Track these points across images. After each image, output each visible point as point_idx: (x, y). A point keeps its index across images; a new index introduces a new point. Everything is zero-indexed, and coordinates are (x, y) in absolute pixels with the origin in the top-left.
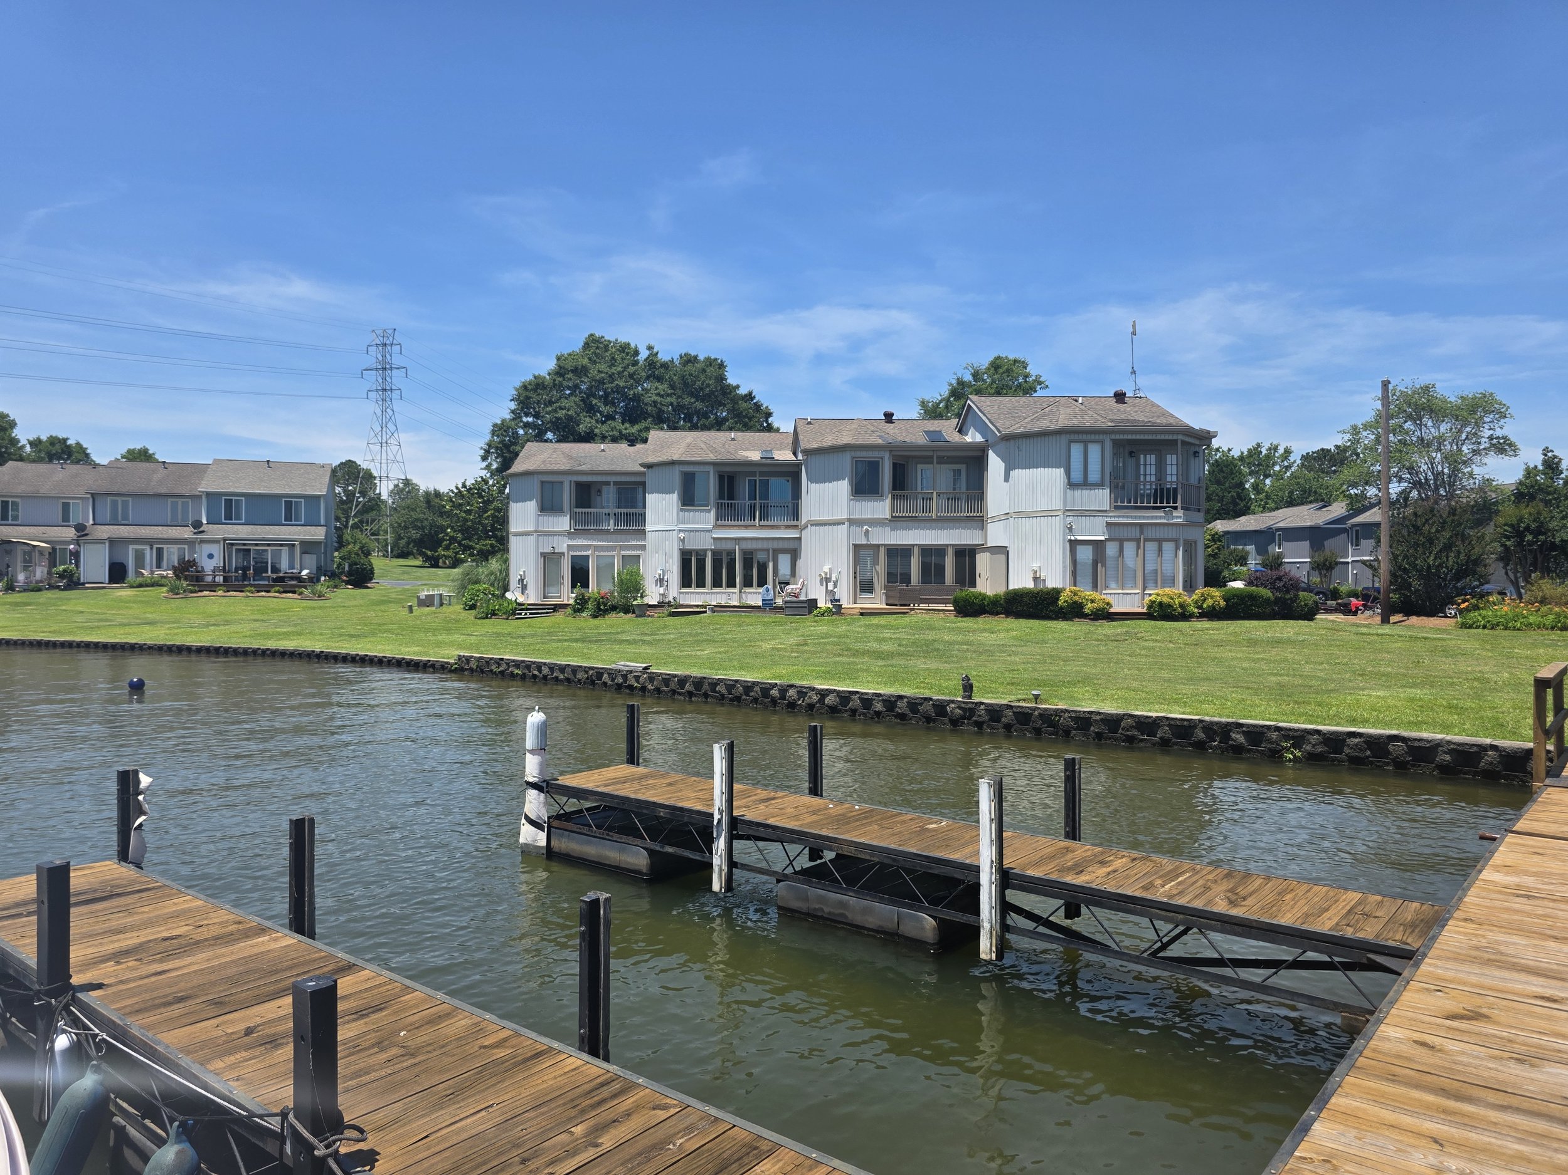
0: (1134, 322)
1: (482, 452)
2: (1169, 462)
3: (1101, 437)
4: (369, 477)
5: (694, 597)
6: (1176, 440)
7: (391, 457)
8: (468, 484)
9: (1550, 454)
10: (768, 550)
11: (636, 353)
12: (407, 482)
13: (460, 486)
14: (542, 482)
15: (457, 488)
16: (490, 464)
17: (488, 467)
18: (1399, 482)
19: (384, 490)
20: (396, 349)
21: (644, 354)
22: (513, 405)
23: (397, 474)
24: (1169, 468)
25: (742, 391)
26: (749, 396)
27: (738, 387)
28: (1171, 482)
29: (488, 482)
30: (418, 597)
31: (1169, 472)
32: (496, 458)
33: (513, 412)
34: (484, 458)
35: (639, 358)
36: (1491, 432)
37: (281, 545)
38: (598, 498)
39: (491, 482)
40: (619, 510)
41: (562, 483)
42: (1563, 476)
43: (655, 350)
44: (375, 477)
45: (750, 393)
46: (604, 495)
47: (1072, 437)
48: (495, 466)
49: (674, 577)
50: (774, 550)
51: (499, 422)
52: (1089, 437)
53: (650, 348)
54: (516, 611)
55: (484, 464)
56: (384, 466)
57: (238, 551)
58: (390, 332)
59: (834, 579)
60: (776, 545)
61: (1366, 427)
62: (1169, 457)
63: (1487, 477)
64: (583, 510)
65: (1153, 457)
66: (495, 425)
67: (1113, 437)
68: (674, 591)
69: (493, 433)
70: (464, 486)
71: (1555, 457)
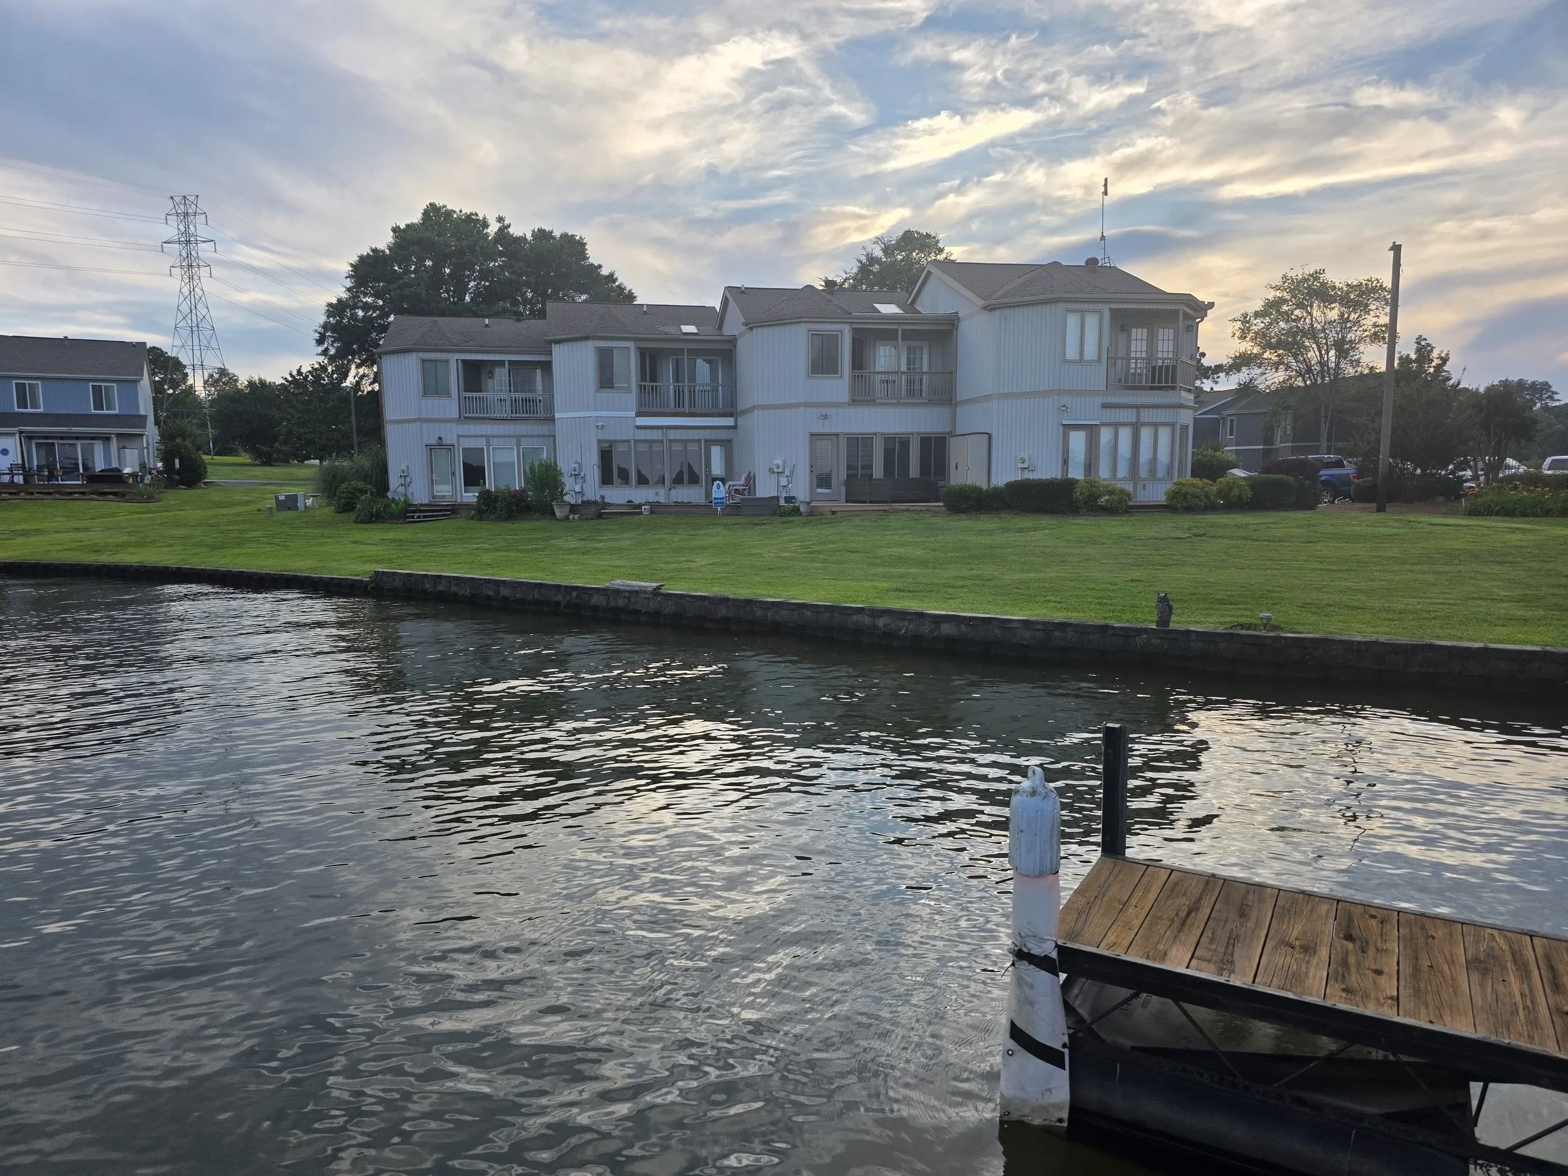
0: (1106, 180)
1: (317, 336)
2: (1160, 337)
3: (1099, 306)
4: (176, 365)
5: (617, 495)
6: (1177, 311)
7: (204, 342)
8: (304, 370)
9: (1423, 343)
10: (699, 441)
11: (485, 224)
12: (223, 372)
13: (295, 373)
14: (424, 361)
15: (291, 375)
16: (326, 350)
17: (325, 353)
18: (1286, 370)
19: (197, 382)
20: (200, 219)
21: (493, 229)
22: (349, 283)
23: (213, 362)
24: (1160, 343)
25: (605, 272)
26: (611, 278)
27: (600, 266)
28: (1163, 359)
29: (326, 370)
30: (277, 498)
31: (1160, 349)
32: (333, 342)
33: (349, 290)
34: (320, 342)
35: (489, 230)
36: (1376, 319)
37: (93, 438)
38: (490, 382)
39: (330, 370)
40: (517, 395)
41: (447, 361)
42: (1434, 364)
43: (506, 222)
44: (185, 367)
45: (612, 275)
46: (496, 378)
47: (1069, 306)
48: (332, 351)
49: (592, 471)
50: (706, 441)
51: (335, 301)
52: (1086, 306)
53: (500, 219)
54: (407, 513)
55: (320, 349)
56: (197, 353)
57: (38, 446)
58: (192, 199)
59: (787, 472)
60: (708, 434)
61: (1257, 315)
62: (1161, 330)
63: (1371, 365)
64: (474, 394)
65: (1145, 331)
66: (330, 305)
67: (1113, 306)
68: (593, 490)
69: (329, 314)
70: (299, 372)
71: (1429, 345)
